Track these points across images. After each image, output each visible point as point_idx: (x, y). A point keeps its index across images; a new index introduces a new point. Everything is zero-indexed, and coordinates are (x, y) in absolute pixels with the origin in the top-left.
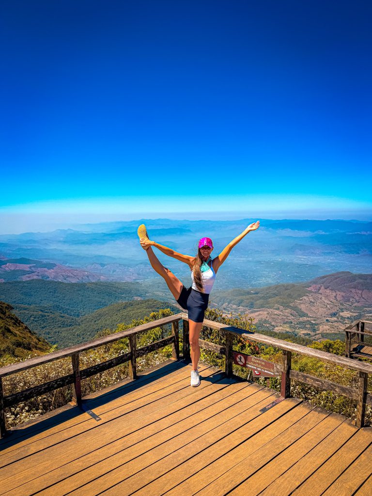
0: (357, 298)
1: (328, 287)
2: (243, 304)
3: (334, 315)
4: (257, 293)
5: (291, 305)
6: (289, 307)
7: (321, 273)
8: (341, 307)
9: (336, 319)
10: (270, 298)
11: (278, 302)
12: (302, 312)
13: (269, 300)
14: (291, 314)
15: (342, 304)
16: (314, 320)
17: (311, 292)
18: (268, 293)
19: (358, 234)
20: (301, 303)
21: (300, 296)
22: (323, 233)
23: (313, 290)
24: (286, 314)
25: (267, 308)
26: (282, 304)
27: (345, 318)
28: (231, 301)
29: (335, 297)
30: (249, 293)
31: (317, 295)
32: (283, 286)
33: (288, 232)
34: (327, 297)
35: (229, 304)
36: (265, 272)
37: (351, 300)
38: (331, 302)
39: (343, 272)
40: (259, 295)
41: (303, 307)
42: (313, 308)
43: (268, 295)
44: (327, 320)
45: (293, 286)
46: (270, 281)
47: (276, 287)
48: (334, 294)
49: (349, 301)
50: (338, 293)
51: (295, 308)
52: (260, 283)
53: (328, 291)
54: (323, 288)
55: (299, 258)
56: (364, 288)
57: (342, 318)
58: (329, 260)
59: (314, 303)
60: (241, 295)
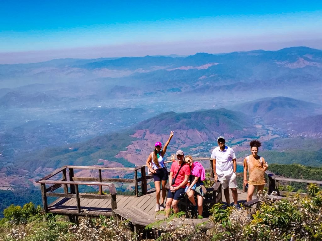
0: (183, 139)
1: (153, 132)
4: (76, 150)
5: (117, 157)
6: (114, 159)
7: (146, 116)
10: (92, 153)
11: (101, 157)
12: (129, 163)
13: (92, 155)
17: (136, 139)
18: (89, 148)
19: (179, 69)
20: (126, 154)
21: (125, 145)
22: (144, 71)
23: (138, 137)
26: (107, 157)
30: (66, 151)
31: (143, 141)
32: (106, 136)
33: (105, 73)
35: (43, 168)
36: (84, 123)
37: (177, 142)
39: (167, 113)
40: (79, 151)
41: (129, 158)
42: (140, 157)
43: (89, 150)
45: (117, 135)
46: (91, 133)
47: (98, 139)
48: (160, 138)
50: (164, 136)
51: (121, 160)
52: (79, 138)
53: (153, 136)
54: (148, 132)
55: (121, 102)
56: (189, 127)
58: (152, 102)
59: (140, 150)
60: (58, 154)
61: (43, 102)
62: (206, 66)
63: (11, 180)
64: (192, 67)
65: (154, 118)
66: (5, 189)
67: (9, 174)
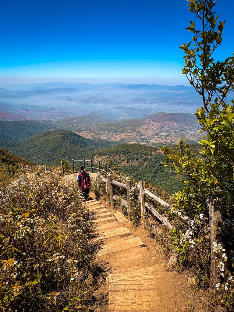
0: (168, 126)
1: (154, 121)
2: (111, 131)
3: (157, 134)
4: (118, 125)
5: (137, 130)
6: (135, 131)
7: (152, 113)
8: (160, 130)
9: (158, 136)
10: (126, 127)
11: (130, 129)
12: (142, 134)
13: (126, 128)
14: (136, 135)
15: (160, 129)
16: (148, 138)
17: (145, 123)
18: (124, 125)
19: (168, 92)
20: (141, 129)
21: (140, 125)
22: (151, 92)
23: (147, 122)
24: (134, 135)
25: (124, 132)
26: (132, 130)
27: (162, 136)
28: (105, 129)
29: (157, 125)
30: (114, 125)
31: (149, 124)
32: (132, 120)
33: (133, 91)
34: (153, 125)
35: (104, 131)
36: (122, 114)
37: (165, 127)
38: (155, 128)
39: (161, 113)
40: (120, 126)
41: (142, 131)
42: (147, 131)
43: (124, 126)
44: (154, 137)
45: (137, 120)
46: (125, 118)
47: (128, 121)
48: (157, 124)
49: (163, 127)
50: (159, 123)
51: (138, 132)
52: (120, 120)
53: (154, 122)
54: (151, 121)
55: (139, 105)
56: (171, 120)
57: (161, 136)
58: (154, 107)
59: (147, 129)
60: (110, 126)
61: (105, 102)
62: (182, 92)
63: (91, 135)
64: (175, 92)
65: (155, 114)
66: (89, 138)
67: (90, 132)
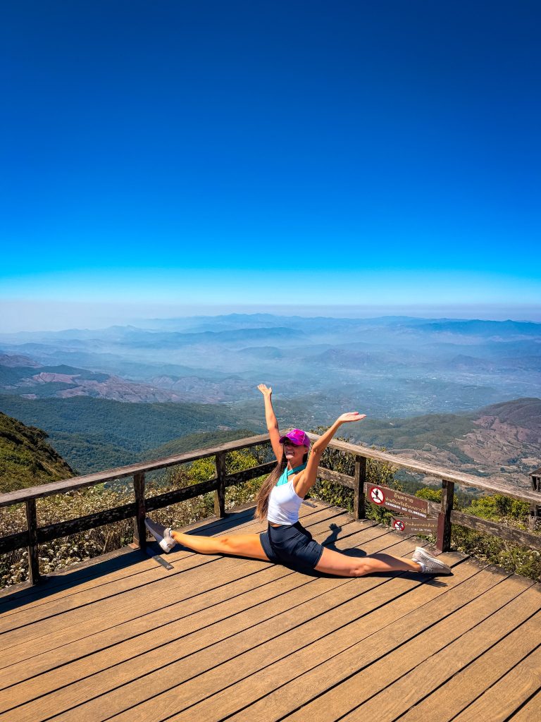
1: (505, 421)
2: (377, 442)
3: (513, 461)
4: (398, 426)
5: (450, 445)
6: (446, 448)
7: (496, 399)
8: (524, 450)
9: (515, 467)
10: (418, 433)
11: (429, 441)
12: (465, 456)
13: (417, 436)
14: (449, 459)
15: (525, 446)
16: (483, 469)
17: (479, 427)
18: (415, 427)
20: (463, 443)
21: (463, 432)
22: (501, 340)
23: (483, 425)
24: (441, 458)
25: (413, 448)
26: (436, 443)
27: (530, 467)
28: (359, 436)
29: (516, 435)
30: (386, 426)
31: (488, 431)
32: (439, 416)
33: (447, 337)
34: (503, 434)
36: (411, 396)
38: (509, 442)
39: (529, 399)
40: (402, 429)
41: (467, 449)
42: (481, 451)
43: (414, 430)
44: (502, 469)
45: (453, 417)
46: (419, 409)
47: (428, 418)
48: (514, 431)
49: (536, 441)
50: (521, 429)
51: (455, 450)
52: (403, 412)
53: (505, 426)
54: (497, 421)
55: (463, 376)
57: (525, 466)
58: (507, 381)
59: (483, 443)
60: (375, 427)
61: (365, 364)
65: (509, 403)
